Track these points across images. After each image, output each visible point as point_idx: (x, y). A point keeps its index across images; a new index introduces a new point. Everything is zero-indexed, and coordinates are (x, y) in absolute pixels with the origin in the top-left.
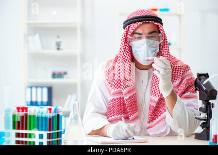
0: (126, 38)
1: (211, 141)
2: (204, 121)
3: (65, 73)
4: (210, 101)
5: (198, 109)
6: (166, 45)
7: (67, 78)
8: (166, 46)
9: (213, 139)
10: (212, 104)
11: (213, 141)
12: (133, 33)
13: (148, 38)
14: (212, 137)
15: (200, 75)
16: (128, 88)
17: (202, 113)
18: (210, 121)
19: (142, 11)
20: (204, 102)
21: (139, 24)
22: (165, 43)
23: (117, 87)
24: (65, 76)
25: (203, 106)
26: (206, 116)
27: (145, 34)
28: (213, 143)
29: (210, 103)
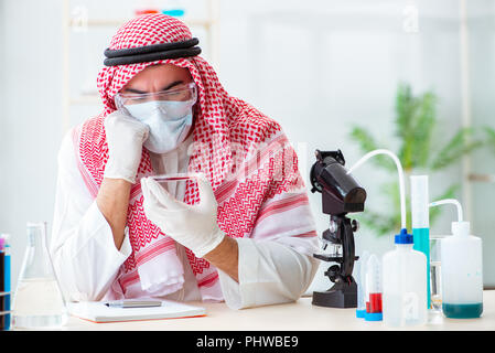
9: (368, 304)
10: (354, 221)
11: (369, 308)
12: (127, 89)
17: (329, 243)
26: (341, 251)
27: (154, 91)
28: (369, 312)
29: (349, 219)
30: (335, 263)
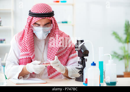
1: (84, 82)
3: (4, 40)
7: (5, 43)
9: (85, 81)
11: (85, 82)
14: (85, 80)
17: (79, 64)
20: (81, 58)
24: (4, 42)
25: (80, 60)
28: (85, 83)
29: (85, 58)
30: (81, 70)
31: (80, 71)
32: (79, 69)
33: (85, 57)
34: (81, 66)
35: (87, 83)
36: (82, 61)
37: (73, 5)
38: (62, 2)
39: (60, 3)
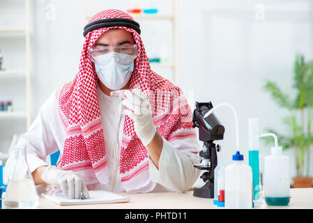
0: (85, 51)
1: (216, 198)
2: (206, 171)
3: (9, 104)
4: (215, 142)
5: (198, 154)
6: (145, 60)
7: (12, 110)
8: (143, 62)
9: (219, 196)
10: (218, 146)
11: (219, 199)
12: (96, 44)
13: (117, 50)
14: (217, 193)
15: (199, 105)
16: (90, 122)
17: (203, 158)
18: (215, 170)
19: (109, 12)
20: (206, 143)
21: (104, 31)
22: (143, 58)
23: (76, 121)
24: (9, 108)
25: (205, 149)
26: (210, 164)
27: (113, 45)
28: (219, 201)
29: (215, 145)
31: (205, 174)
32: (203, 169)
33: (216, 142)
34: (205, 163)
35: (223, 201)
36: (210, 150)
37: (172, 19)
38: (146, 11)
39: (142, 14)
